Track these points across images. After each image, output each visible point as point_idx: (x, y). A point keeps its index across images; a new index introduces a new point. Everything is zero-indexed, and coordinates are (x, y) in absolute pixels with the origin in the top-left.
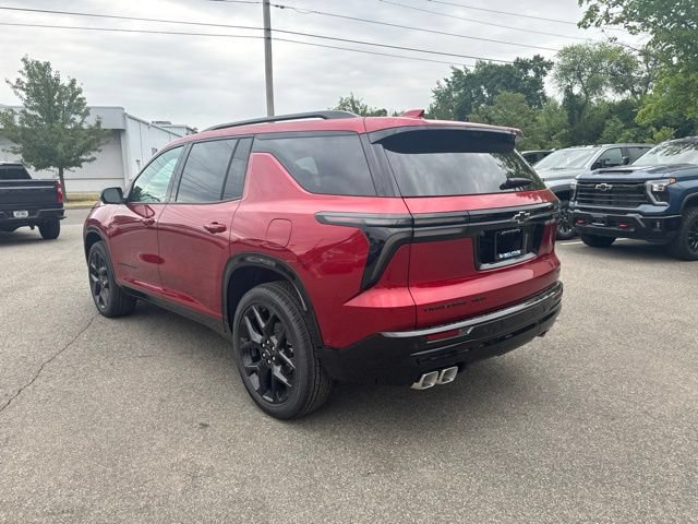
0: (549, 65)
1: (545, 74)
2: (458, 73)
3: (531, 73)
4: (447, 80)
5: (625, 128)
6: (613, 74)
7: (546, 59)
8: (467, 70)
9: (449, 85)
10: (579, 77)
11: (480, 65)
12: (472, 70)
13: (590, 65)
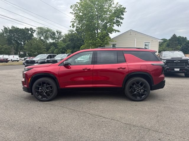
0: (35, 31)
1: (34, 33)
2: (5, 28)
3: (30, 32)
4: (2, 30)
5: (55, 49)
6: (51, 35)
7: (34, 29)
8: (9, 28)
9: (3, 32)
10: (43, 35)
11: (13, 27)
12: (10, 28)
13: (45, 33)
